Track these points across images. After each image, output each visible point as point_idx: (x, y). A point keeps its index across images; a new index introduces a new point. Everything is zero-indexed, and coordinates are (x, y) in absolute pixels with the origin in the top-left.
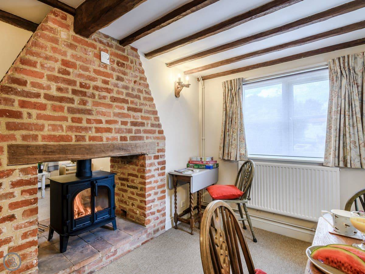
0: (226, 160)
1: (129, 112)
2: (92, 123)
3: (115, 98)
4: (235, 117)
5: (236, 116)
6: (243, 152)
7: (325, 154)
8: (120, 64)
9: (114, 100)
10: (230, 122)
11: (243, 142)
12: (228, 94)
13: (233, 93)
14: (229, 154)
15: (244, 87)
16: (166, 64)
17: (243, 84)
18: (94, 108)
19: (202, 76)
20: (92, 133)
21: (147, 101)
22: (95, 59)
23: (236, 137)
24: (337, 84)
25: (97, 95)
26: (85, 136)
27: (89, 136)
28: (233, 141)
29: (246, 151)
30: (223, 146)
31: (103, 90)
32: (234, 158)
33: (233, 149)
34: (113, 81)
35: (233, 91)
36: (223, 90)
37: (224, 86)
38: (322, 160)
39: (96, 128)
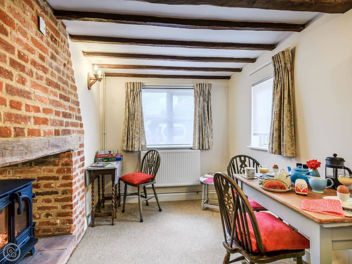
0: (130, 151)
1: (61, 100)
2: (31, 111)
3: (50, 81)
4: (137, 115)
5: (137, 113)
6: (143, 144)
7: (193, 142)
8: (53, 39)
9: (50, 83)
10: (133, 119)
11: (143, 135)
12: (130, 94)
13: (135, 93)
14: (133, 146)
15: (143, 90)
16: (82, 51)
17: (143, 88)
18: (32, 90)
19: (106, 72)
20: (31, 125)
21: (73, 90)
22: (32, 23)
23: (138, 131)
24: (198, 99)
25: (34, 72)
26: (24, 128)
27: (28, 129)
28: (136, 134)
29: (145, 143)
30: (127, 139)
31: (40, 68)
32: (137, 149)
33: (136, 142)
34: (48, 58)
35: (135, 92)
36: (125, 89)
37: (127, 86)
38: (191, 146)
39: (34, 118)
